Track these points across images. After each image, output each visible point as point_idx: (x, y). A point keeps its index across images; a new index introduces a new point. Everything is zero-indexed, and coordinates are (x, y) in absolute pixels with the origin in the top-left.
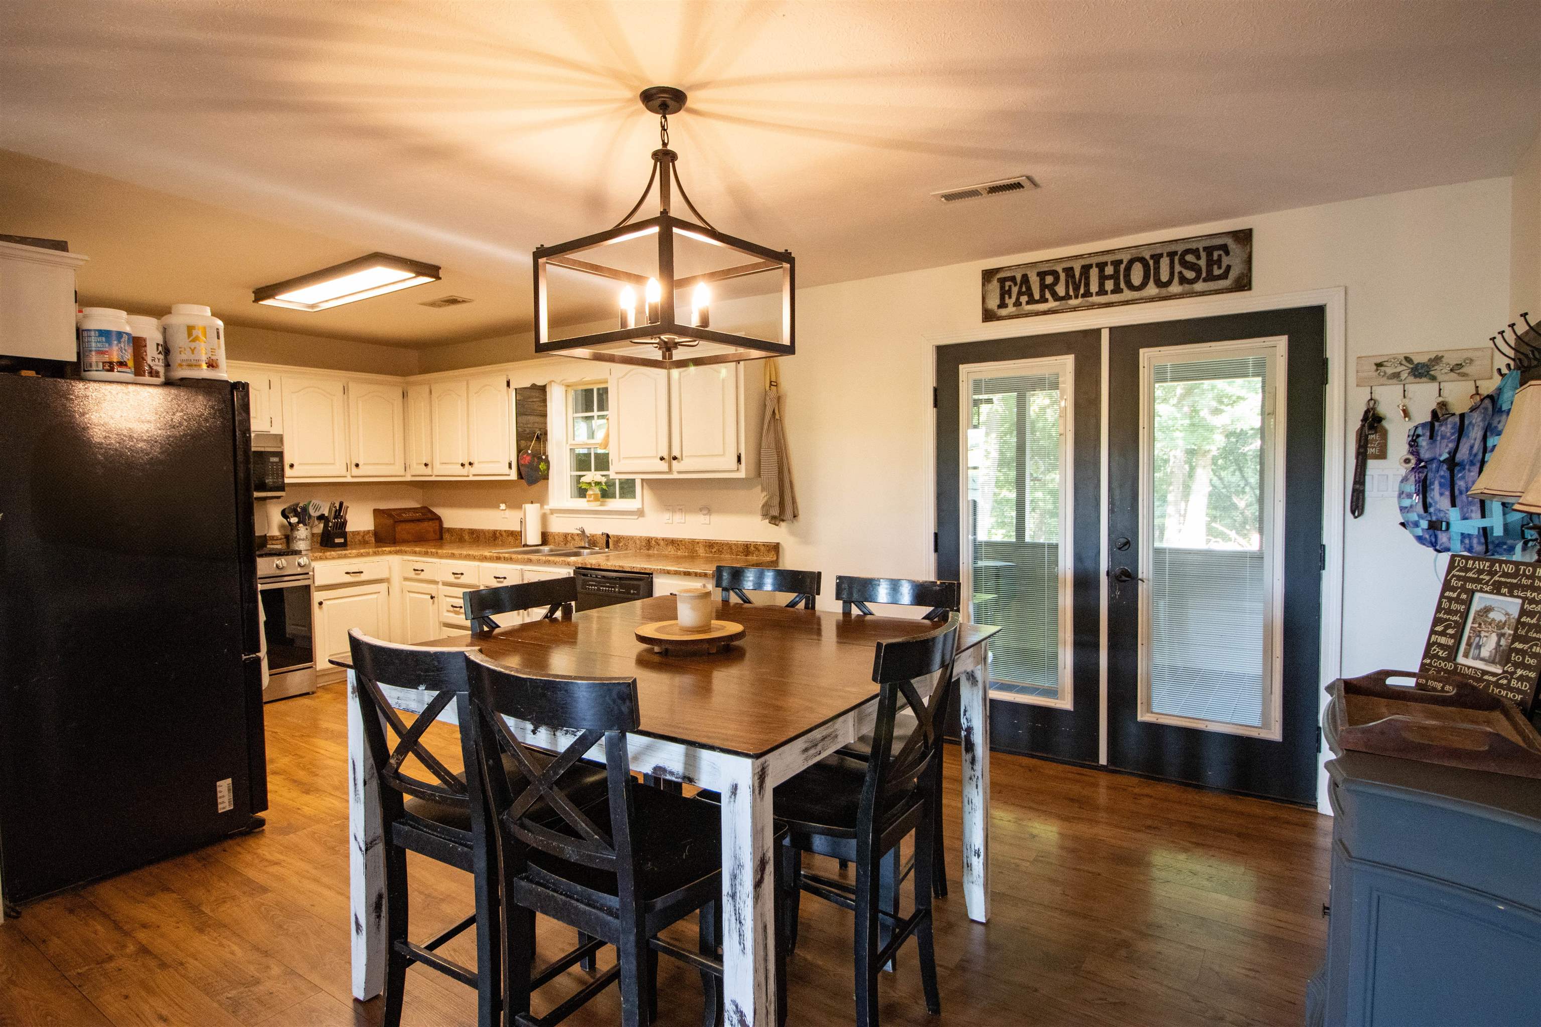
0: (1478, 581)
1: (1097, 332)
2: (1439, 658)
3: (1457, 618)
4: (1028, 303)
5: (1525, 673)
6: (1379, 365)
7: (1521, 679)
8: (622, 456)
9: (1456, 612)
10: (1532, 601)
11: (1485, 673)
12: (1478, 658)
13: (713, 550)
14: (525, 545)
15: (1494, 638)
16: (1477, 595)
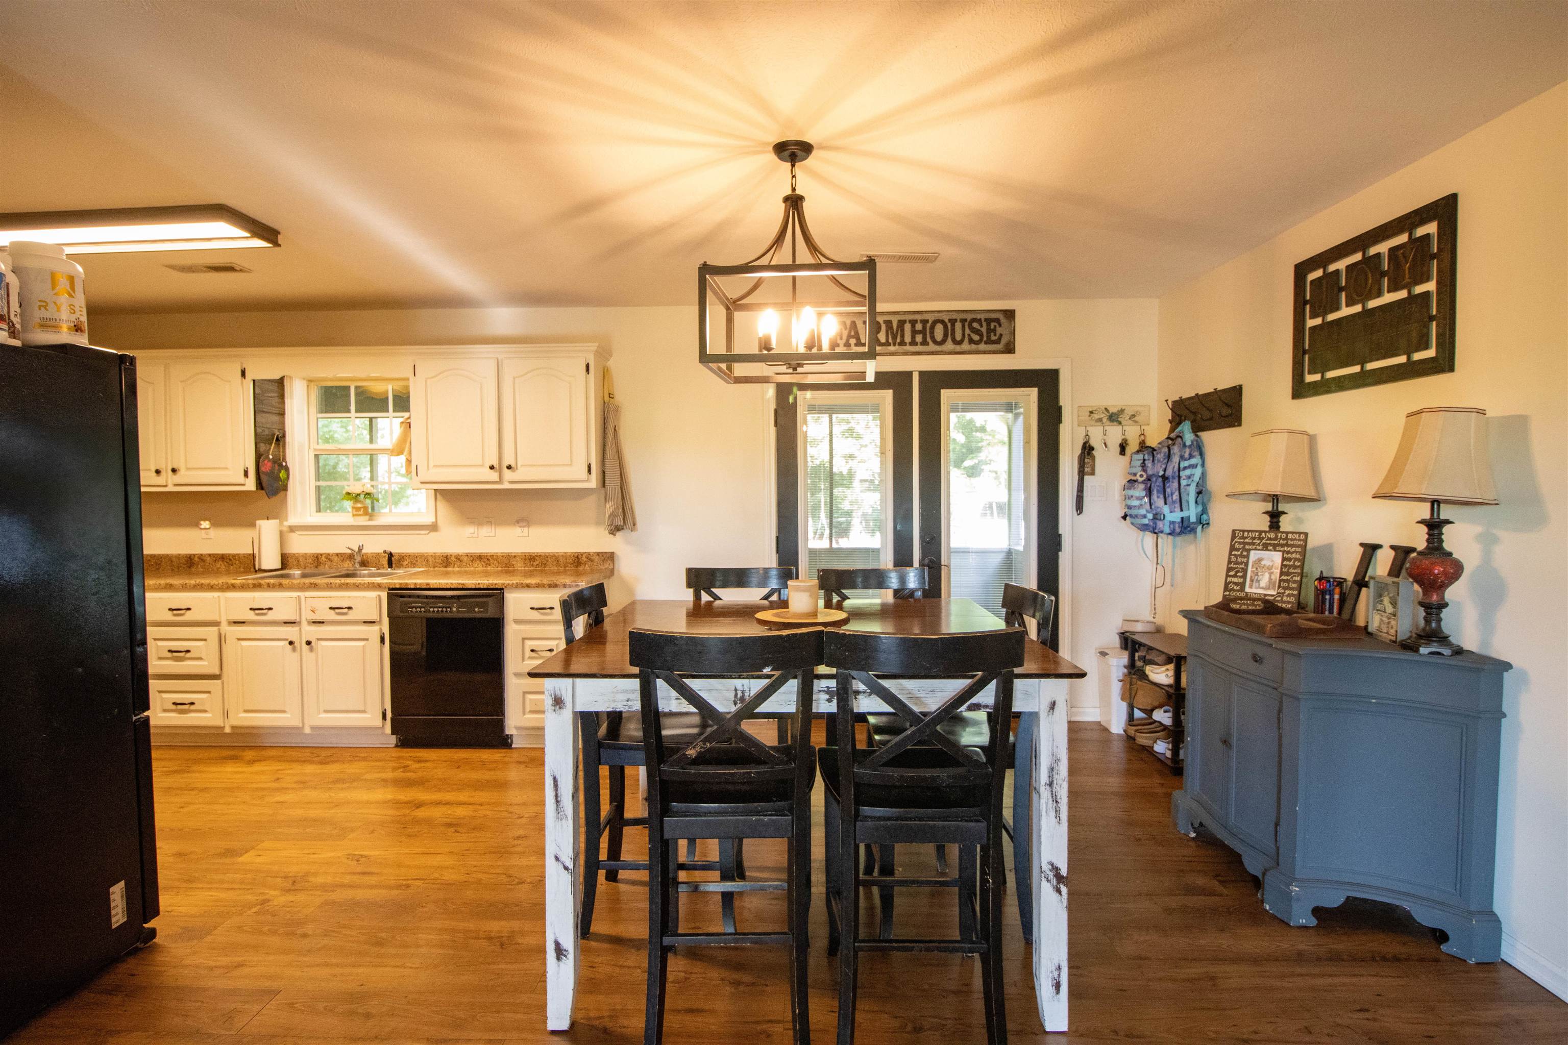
0: (1254, 544)
1: (909, 374)
2: (1235, 591)
3: (1243, 566)
4: (856, 345)
5: (1291, 592)
6: (1091, 412)
7: (1289, 595)
8: (431, 464)
9: (1241, 563)
10: (1288, 552)
11: (1265, 595)
12: (1259, 587)
13: (535, 564)
14: (261, 571)
15: (1267, 576)
16: (1252, 553)
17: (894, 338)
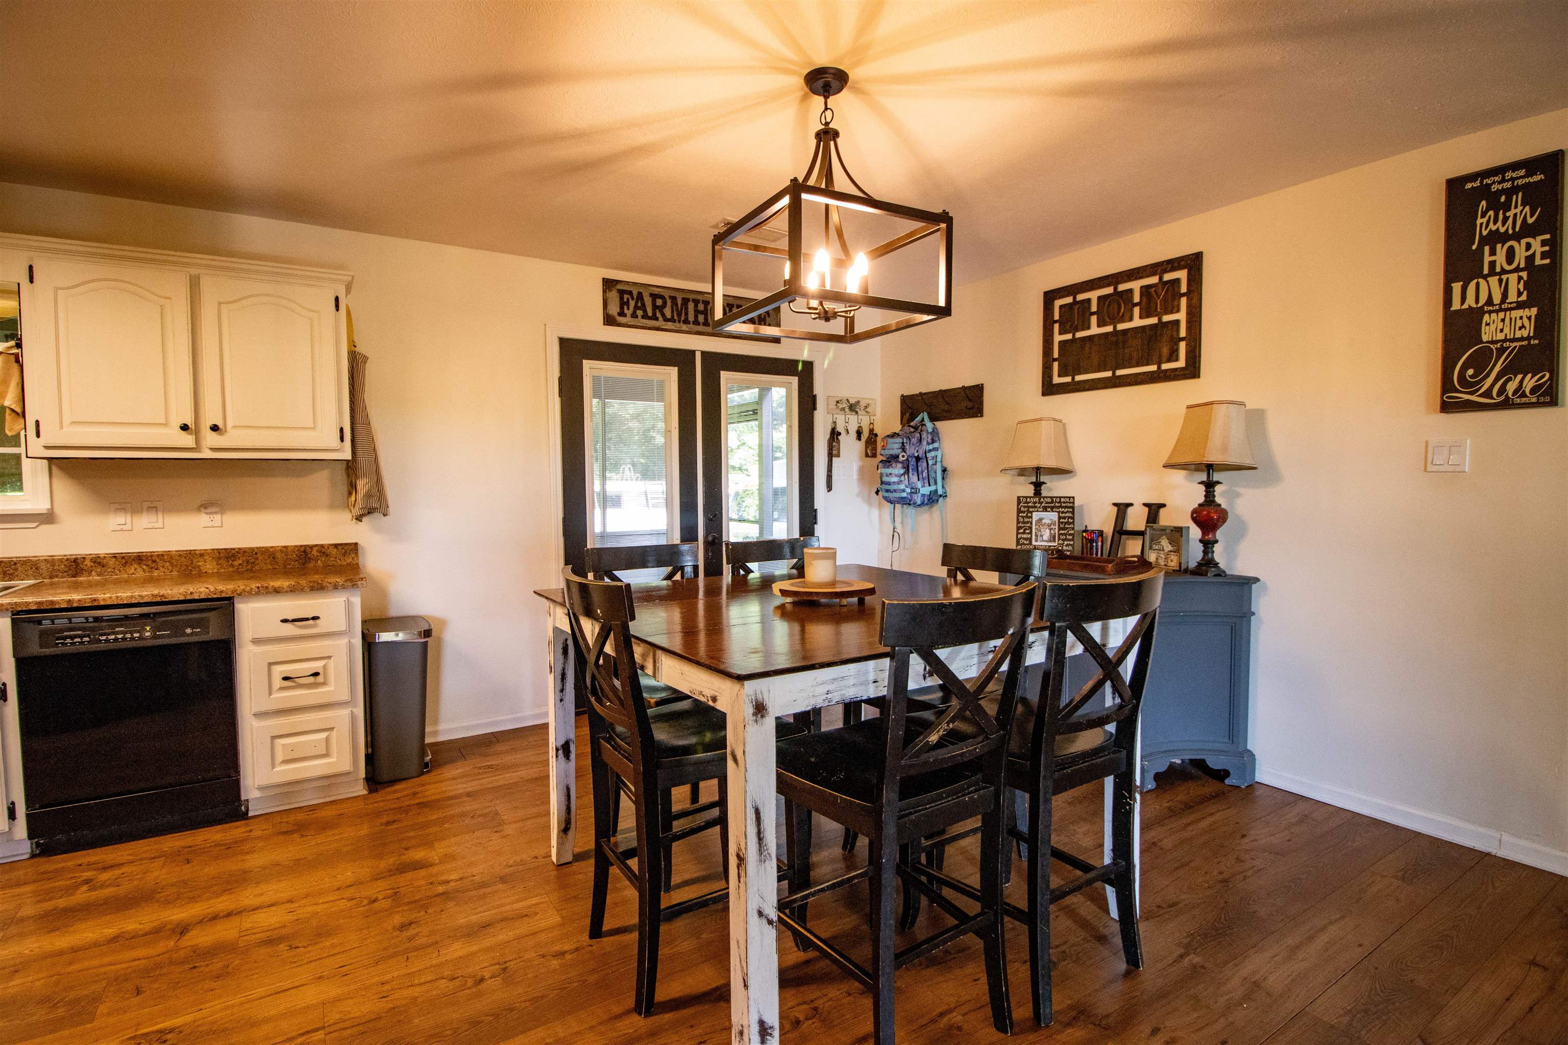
0: (1036, 507)
1: (693, 352)
2: (1025, 544)
3: (1029, 525)
4: (643, 317)
5: (1068, 542)
6: (838, 402)
7: (1067, 545)
8: (67, 420)
9: (1028, 522)
10: (1063, 512)
11: (1050, 546)
12: (1043, 541)
15: (1048, 531)
16: (1034, 514)
17: (679, 315)
